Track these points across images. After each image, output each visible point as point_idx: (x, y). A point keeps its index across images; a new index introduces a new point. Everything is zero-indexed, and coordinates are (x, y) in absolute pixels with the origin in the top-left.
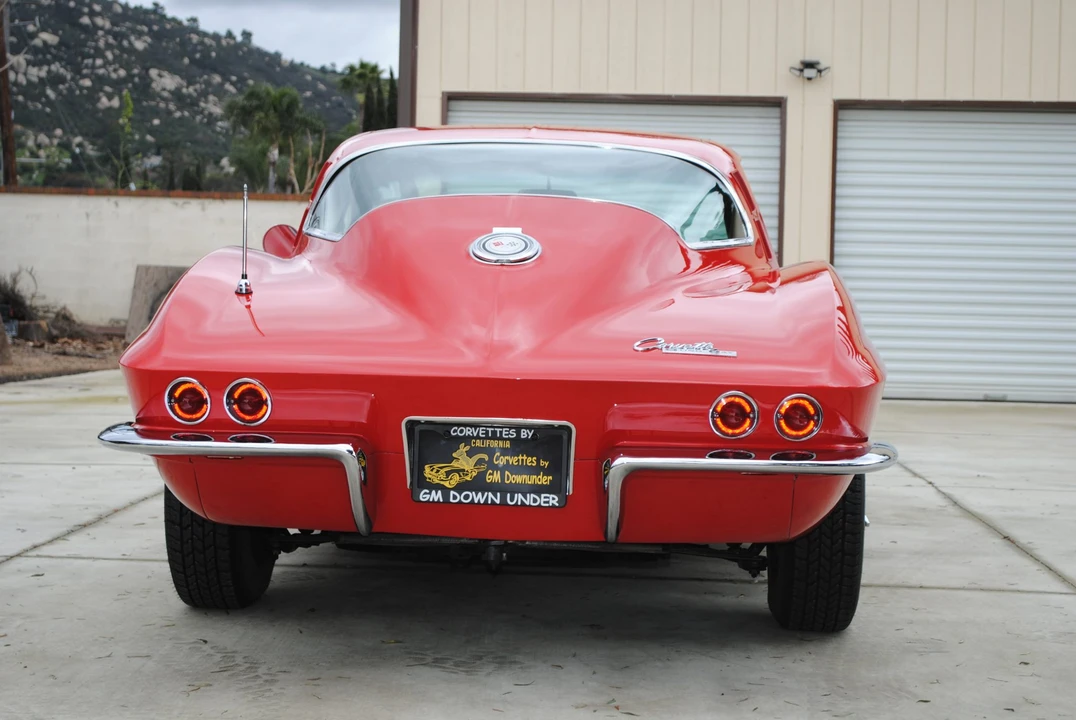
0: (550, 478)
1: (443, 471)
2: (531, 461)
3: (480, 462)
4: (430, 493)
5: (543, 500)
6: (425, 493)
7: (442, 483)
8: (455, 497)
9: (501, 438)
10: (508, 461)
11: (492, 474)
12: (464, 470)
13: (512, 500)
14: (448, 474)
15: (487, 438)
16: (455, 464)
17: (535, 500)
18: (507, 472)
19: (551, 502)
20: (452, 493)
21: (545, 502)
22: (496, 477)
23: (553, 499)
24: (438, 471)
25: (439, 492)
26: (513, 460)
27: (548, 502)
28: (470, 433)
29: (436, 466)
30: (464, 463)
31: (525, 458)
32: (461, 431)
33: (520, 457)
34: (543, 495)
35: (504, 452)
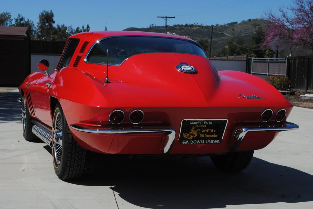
0: (217, 135)
1: (188, 135)
2: (211, 131)
3: (198, 131)
4: (185, 142)
5: (215, 142)
6: (184, 142)
7: (188, 138)
8: (192, 142)
9: (204, 124)
10: (205, 131)
11: (201, 135)
12: (194, 134)
13: (207, 142)
14: (189, 135)
15: (200, 124)
16: (191, 133)
17: (213, 142)
18: (205, 134)
19: (218, 142)
20: (191, 141)
21: (216, 142)
22: (203, 136)
23: (218, 141)
24: (187, 135)
25: (188, 141)
26: (207, 131)
27: (217, 142)
28: (195, 123)
29: (186, 133)
30: (194, 132)
31: (210, 130)
32: (193, 123)
33: (209, 130)
34: (215, 140)
35: (204, 128)
